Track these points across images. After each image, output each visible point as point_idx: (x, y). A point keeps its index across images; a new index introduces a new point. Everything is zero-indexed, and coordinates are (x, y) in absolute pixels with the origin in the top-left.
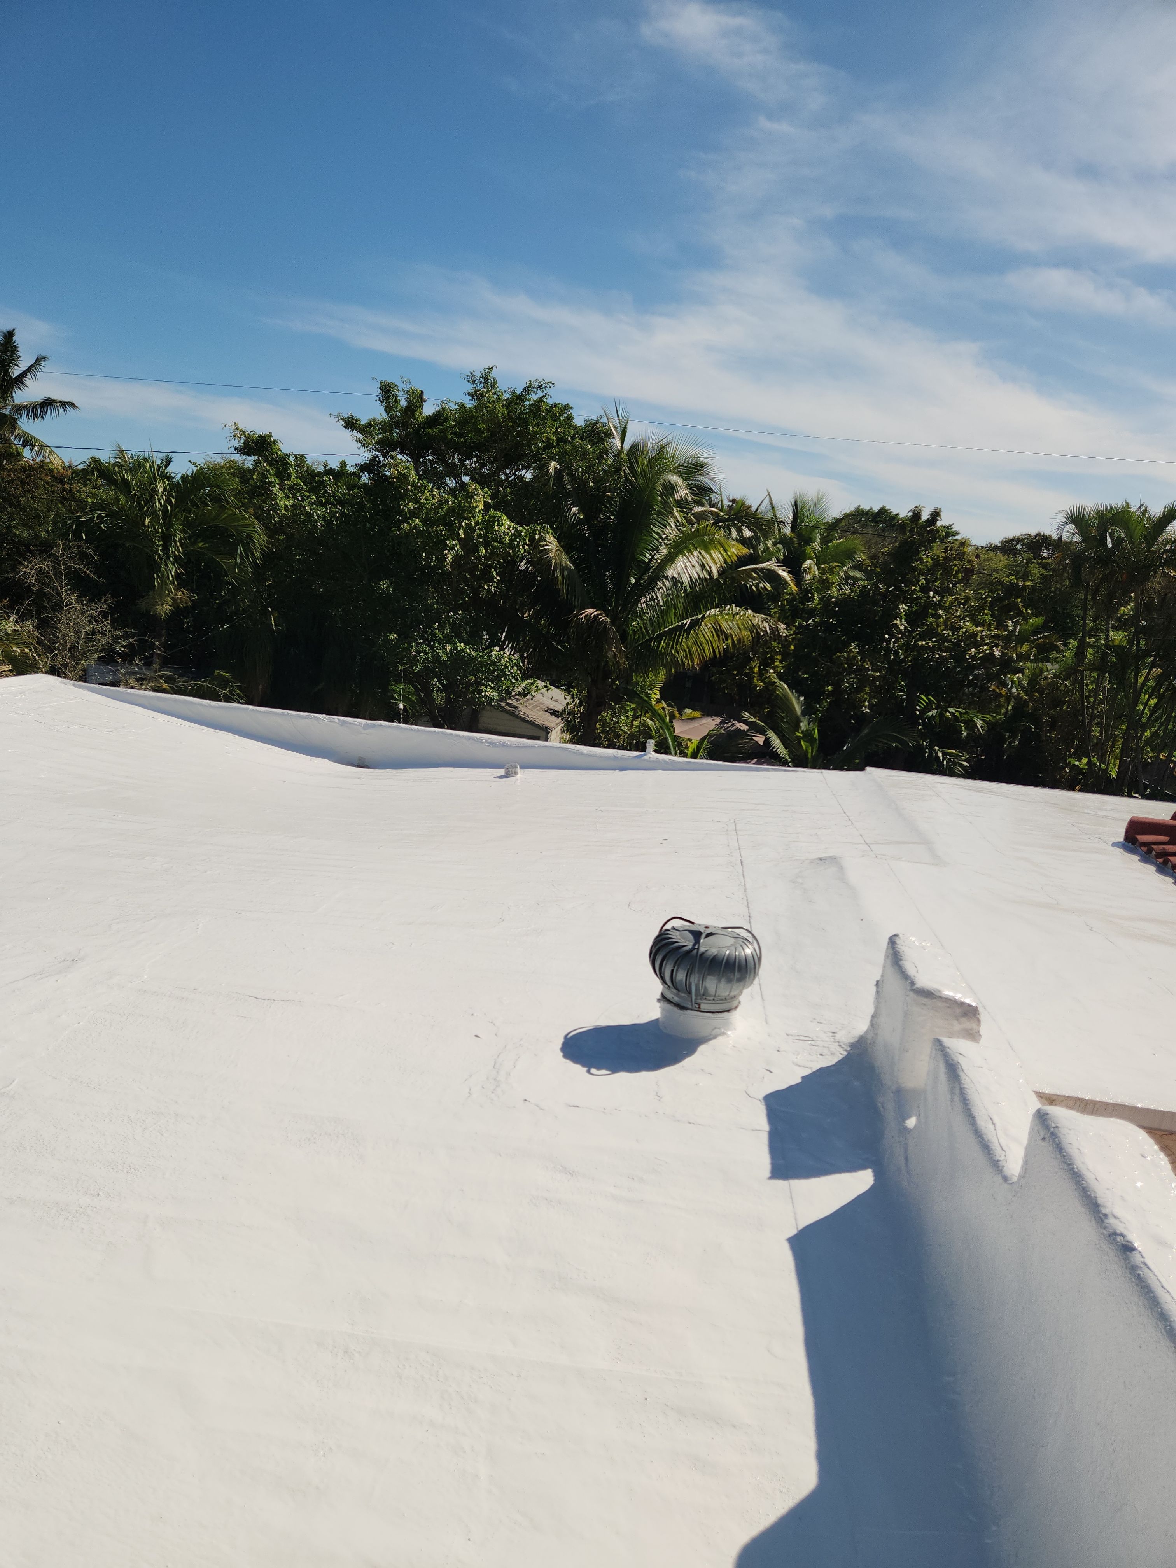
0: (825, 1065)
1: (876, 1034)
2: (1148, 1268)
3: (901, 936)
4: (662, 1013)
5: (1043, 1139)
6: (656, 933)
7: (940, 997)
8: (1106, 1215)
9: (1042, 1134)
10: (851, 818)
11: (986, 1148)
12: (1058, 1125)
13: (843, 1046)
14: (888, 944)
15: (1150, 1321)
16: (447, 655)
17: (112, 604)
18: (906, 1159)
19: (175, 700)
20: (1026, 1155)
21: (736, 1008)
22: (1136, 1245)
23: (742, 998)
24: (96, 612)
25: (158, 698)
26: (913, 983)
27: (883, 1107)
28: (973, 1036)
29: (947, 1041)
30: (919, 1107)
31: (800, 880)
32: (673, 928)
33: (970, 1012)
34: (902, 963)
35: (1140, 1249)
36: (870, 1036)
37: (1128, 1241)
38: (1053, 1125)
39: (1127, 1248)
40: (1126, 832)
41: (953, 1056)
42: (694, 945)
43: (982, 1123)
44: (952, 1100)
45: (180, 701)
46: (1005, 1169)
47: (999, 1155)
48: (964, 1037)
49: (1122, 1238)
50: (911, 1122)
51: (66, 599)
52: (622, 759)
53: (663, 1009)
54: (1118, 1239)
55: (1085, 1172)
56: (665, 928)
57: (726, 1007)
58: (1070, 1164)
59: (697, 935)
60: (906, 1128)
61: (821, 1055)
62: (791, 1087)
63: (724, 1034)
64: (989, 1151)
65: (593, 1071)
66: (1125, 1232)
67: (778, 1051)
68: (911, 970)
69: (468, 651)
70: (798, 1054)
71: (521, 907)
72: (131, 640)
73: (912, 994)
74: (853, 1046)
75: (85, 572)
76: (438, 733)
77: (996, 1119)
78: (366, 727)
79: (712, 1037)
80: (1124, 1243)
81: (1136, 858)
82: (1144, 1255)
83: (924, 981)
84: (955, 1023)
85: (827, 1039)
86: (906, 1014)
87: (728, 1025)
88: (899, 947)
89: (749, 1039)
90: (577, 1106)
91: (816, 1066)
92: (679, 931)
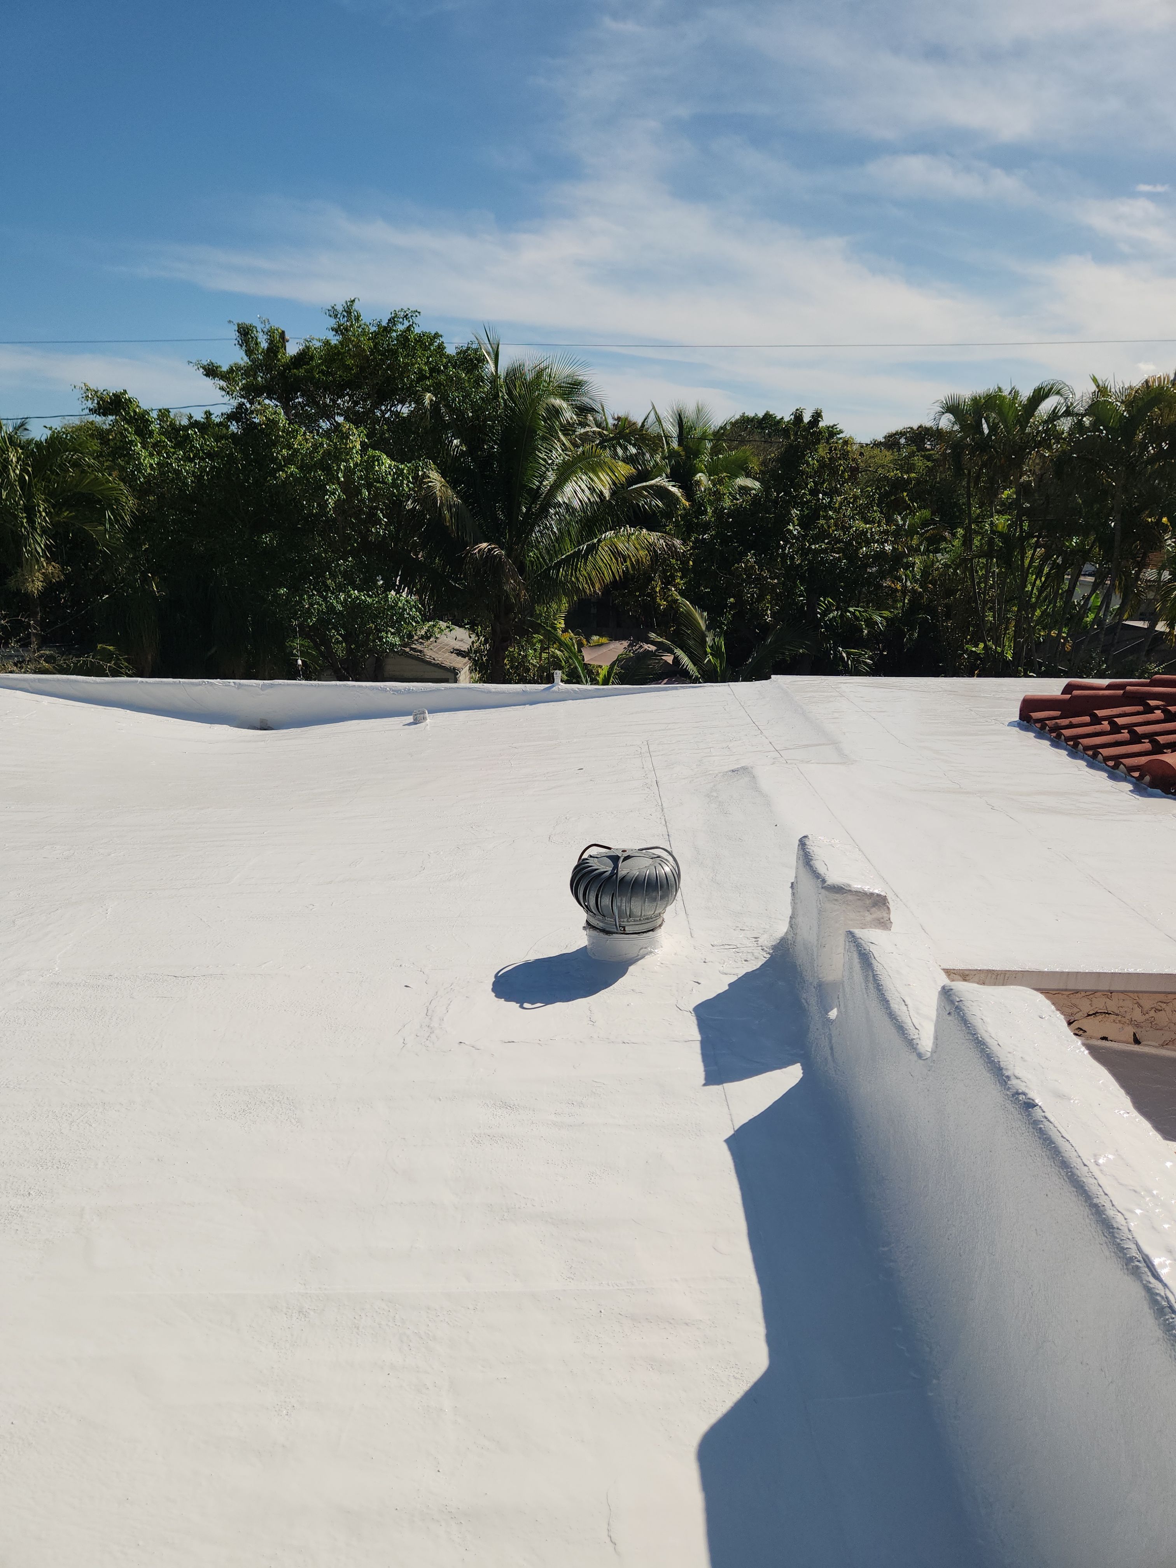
0: (750, 970)
1: (796, 934)
2: (1049, 1121)
3: (810, 836)
4: (589, 941)
5: (949, 1014)
6: (576, 863)
7: (850, 891)
8: (1008, 1077)
9: (948, 1008)
10: (759, 727)
11: (900, 1028)
12: (962, 999)
13: (766, 949)
14: (799, 846)
15: (1053, 1169)
16: (342, 604)
18: (832, 1049)
19: (58, 680)
20: (936, 1031)
21: (660, 926)
22: (1037, 1101)
23: (665, 916)
25: (39, 680)
26: (824, 881)
27: (807, 1002)
28: (884, 924)
29: (858, 932)
30: (838, 998)
31: (715, 794)
32: (591, 856)
33: (879, 902)
34: (812, 863)
35: (1040, 1104)
36: (790, 937)
37: (1029, 1099)
38: (958, 1000)
39: (1030, 1105)
40: (1020, 711)
41: (865, 946)
42: (614, 869)
43: (896, 1006)
44: (867, 988)
45: (63, 680)
46: (919, 1046)
47: (913, 1033)
48: (876, 927)
49: (1024, 1097)
50: (833, 1014)
52: (530, 693)
53: (589, 936)
54: (1021, 1098)
55: (988, 1040)
56: (585, 856)
57: (651, 927)
58: (975, 1034)
59: (615, 859)
60: (829, 1020)
61: (746, 961)
62: (719, 996)
63: (651, 952)
64: (904, 1031)
65: (526, 1005)
66: (1027, 1091)
67: (704, 962)
68: (821, 869)
69: (363, 597)
70: (724, 964)
71: (442, 853)
72: (3, 622)
73: (823, 891)
74: (775, 948)
77: (908, 1001)
78: (263, 687)
79: (639, 957)
80: (1026, 1100)
81: (1031, 735)
82: (1045, 1109)
83: (834, 877)
84: (867, 914)
85: (750, 945)
86: (820, 912)
87: (653, 943)
88: (809, 847)
89: (675, 954)
90: (513, 1042)
91: (741, 972)
92: (597, 858)
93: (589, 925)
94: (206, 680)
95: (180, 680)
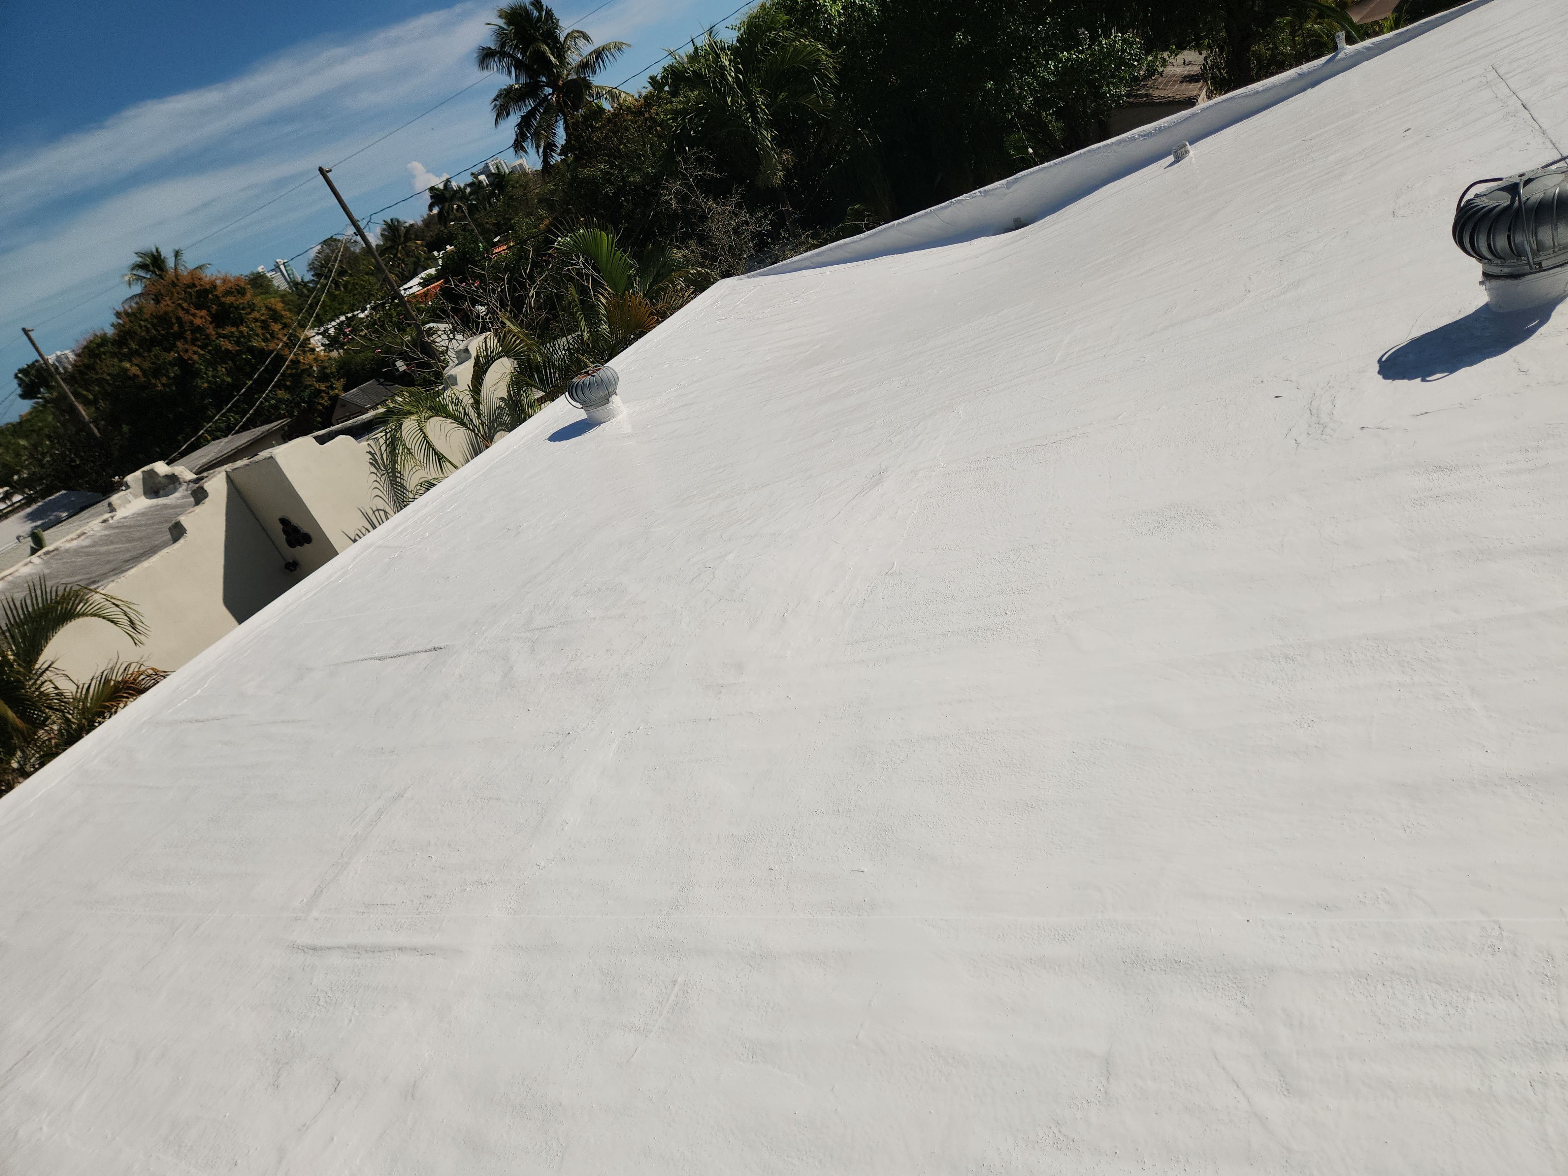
4: (1490, 295)
6: (1455, 211)
16: (1053, 73)
17: (744, 190)
19: (831, 249)
24: (732, 207)
25: (817, 254)
32: (1476, 196)
42: (1512, 200)
45: (835, 248)
51: (706, 208)
52: (1310, 73)
53: (1490, 290)
56: (1464, 201)
65: (1430, 378)
69: (1074, 56)
71: (1263, 271)
72: (770, 216)
75: (709, 175)
76: (1085, 153)
78: (1008, 187)
90: (1426, 413)
92: (1485, 195)
93: (1487, 276)
94: (953, 200)
95: (931, 208)
